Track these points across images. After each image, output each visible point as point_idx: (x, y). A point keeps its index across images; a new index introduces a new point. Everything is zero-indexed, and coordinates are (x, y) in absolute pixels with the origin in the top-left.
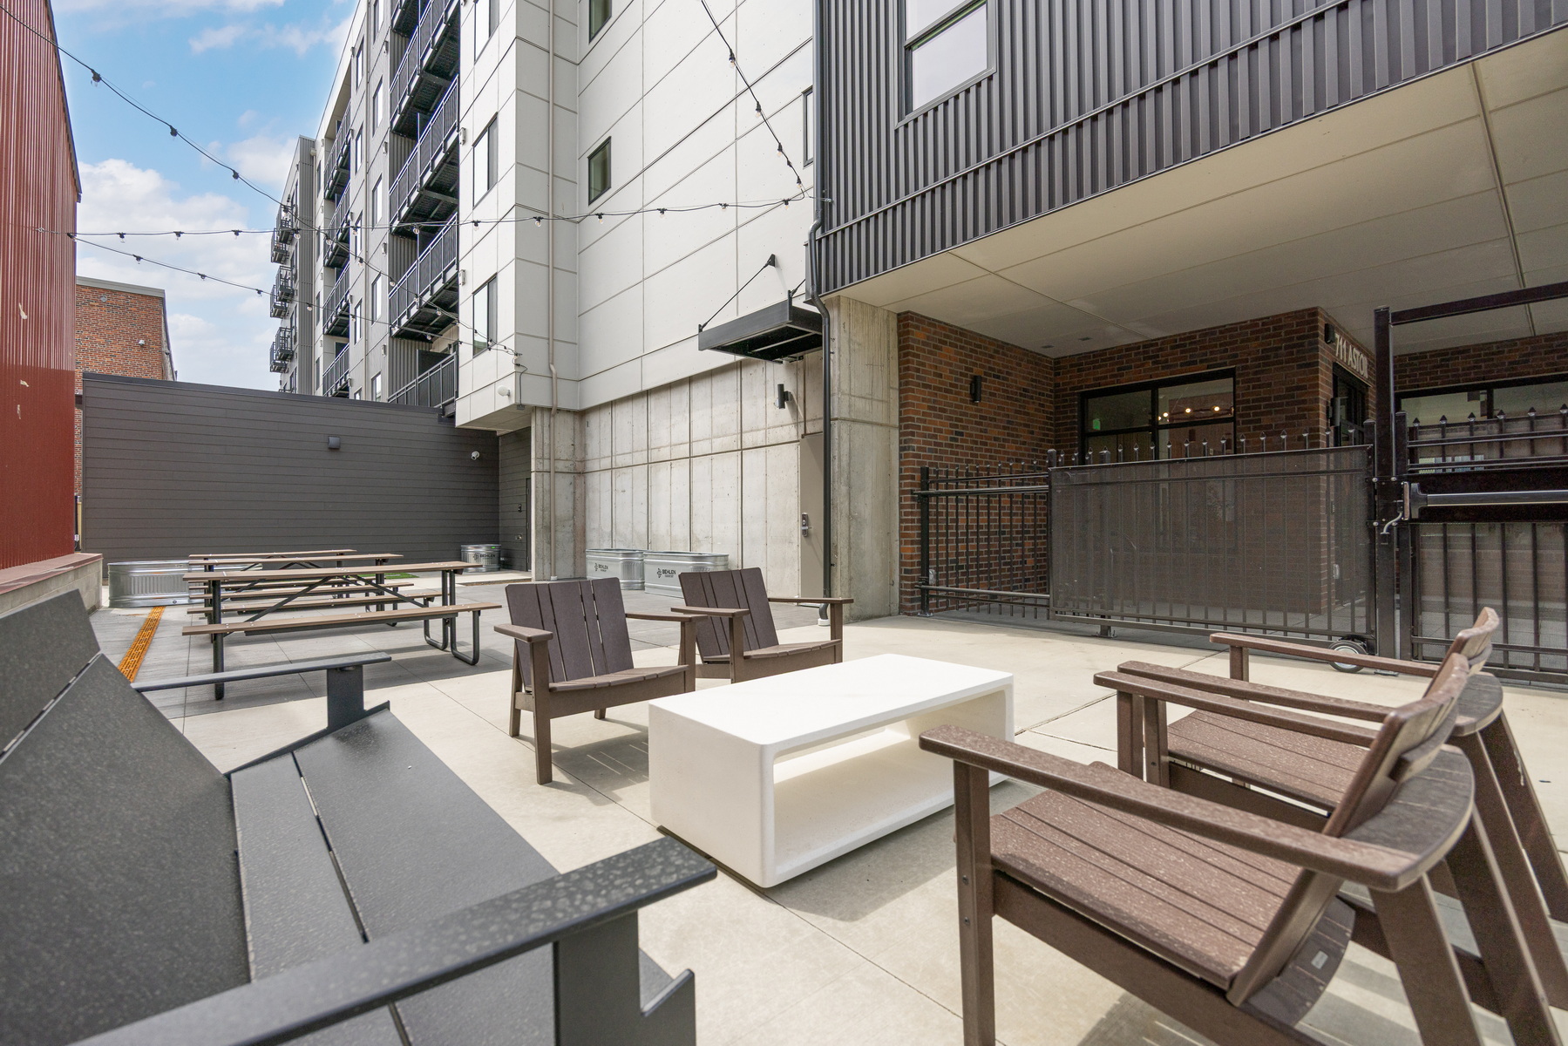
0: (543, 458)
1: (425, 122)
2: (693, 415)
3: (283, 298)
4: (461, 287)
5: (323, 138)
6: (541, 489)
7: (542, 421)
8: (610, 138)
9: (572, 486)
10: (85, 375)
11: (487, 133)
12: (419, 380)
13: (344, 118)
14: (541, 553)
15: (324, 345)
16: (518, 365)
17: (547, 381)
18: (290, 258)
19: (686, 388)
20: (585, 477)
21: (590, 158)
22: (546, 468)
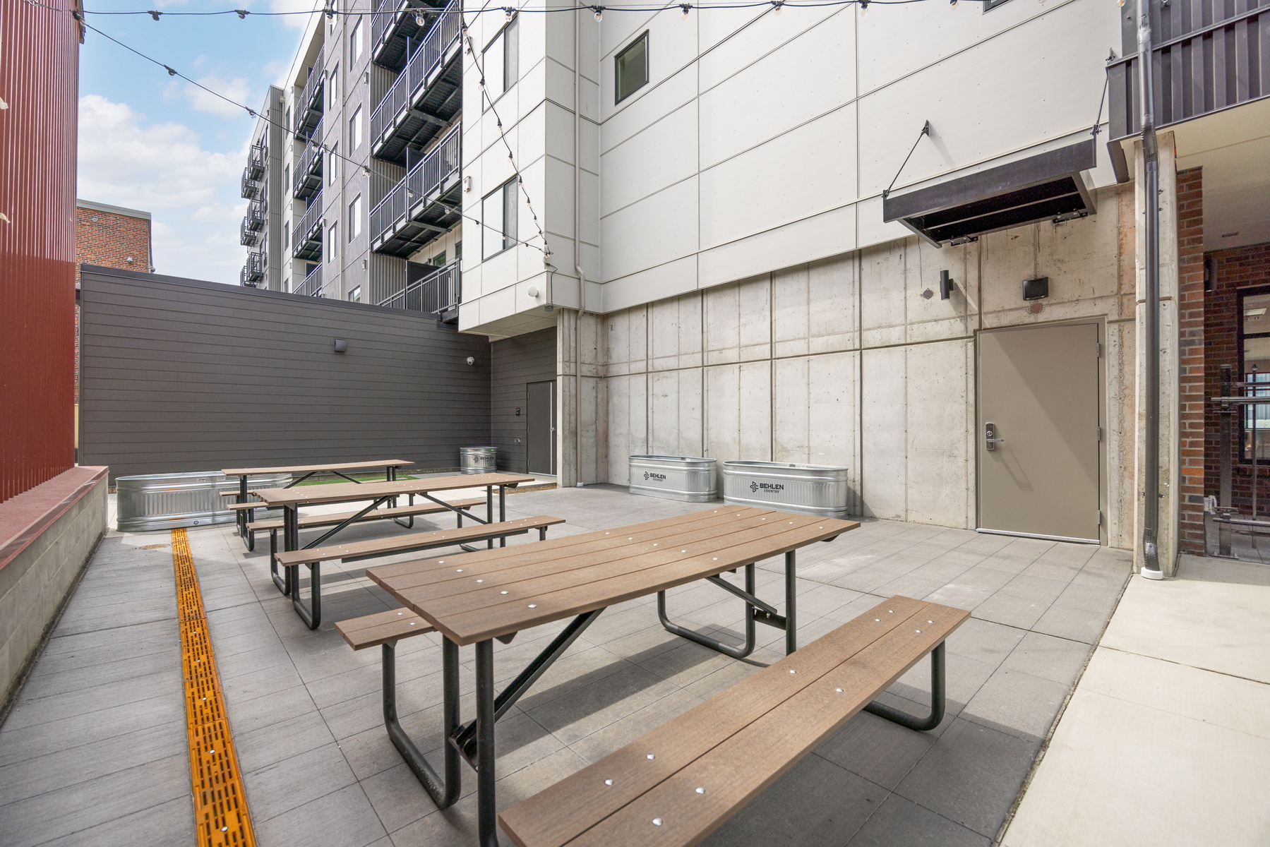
0: (569, 361)
1: (415, 46)
2: (777, 314)
3: (254, 227)
4: (465, 196)
5: (293, 85)
6: (568, 394)
7: (569, 324)
8: (647, 32)
9: (595, 390)
10: (83, 267)
11: (503, 35)
12: (409, 289)
13: (317, 62)
14: (567, 458)
15: (293, 267)
16: (548, 265)
17: (575, 282)
18: (260, 193)
19: (767, 285)
20: (607, 381)
21: (617, 57)
22: (573, 372)
